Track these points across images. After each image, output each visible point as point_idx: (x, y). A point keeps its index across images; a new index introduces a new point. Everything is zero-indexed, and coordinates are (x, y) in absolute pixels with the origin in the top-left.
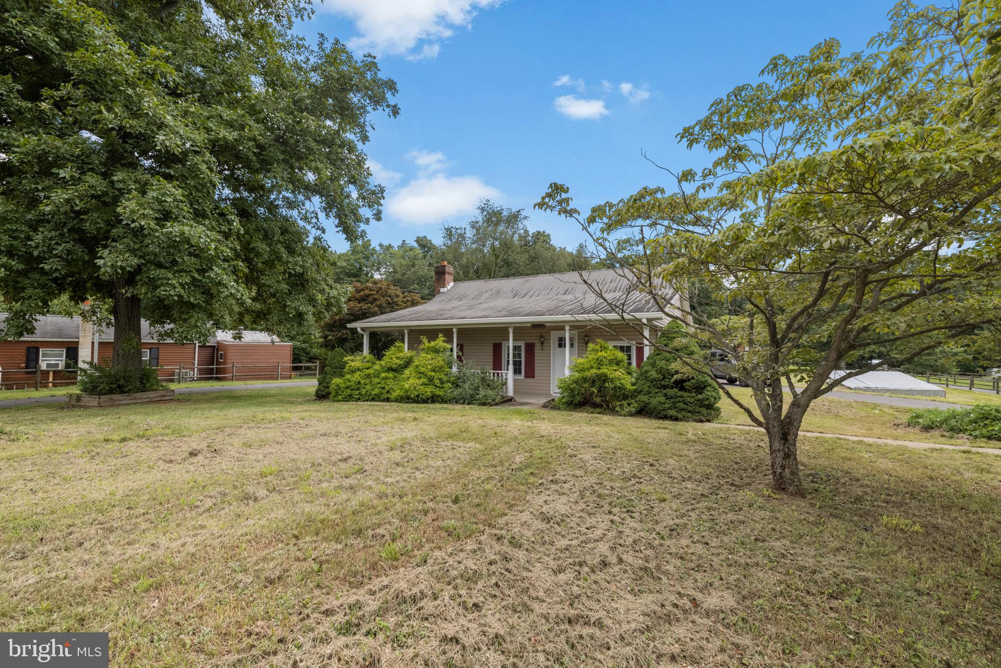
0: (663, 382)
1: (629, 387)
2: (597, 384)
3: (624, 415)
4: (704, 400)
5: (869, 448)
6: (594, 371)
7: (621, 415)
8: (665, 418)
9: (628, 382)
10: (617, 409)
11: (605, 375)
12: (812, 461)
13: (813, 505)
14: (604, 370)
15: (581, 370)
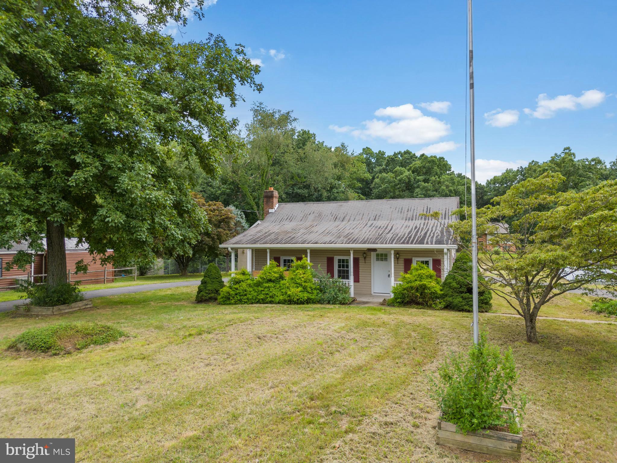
0: (460, 290)
1: (439, 292)
2: (420, 291)
3: (438, 310)
4: (484, 300)
5: (567, 324)
6: (418, 283)
7: (436, 310)
8: (463, 310)
9: (437, 289)
10: (433, 306)
11: (425, 285)
12: (541, 331)
13: (541, 346)
14: (425, 282)
15: (409, 282)
